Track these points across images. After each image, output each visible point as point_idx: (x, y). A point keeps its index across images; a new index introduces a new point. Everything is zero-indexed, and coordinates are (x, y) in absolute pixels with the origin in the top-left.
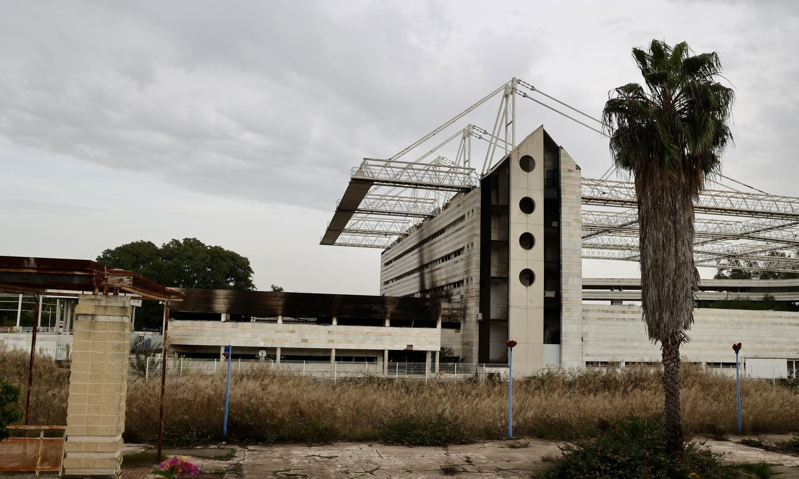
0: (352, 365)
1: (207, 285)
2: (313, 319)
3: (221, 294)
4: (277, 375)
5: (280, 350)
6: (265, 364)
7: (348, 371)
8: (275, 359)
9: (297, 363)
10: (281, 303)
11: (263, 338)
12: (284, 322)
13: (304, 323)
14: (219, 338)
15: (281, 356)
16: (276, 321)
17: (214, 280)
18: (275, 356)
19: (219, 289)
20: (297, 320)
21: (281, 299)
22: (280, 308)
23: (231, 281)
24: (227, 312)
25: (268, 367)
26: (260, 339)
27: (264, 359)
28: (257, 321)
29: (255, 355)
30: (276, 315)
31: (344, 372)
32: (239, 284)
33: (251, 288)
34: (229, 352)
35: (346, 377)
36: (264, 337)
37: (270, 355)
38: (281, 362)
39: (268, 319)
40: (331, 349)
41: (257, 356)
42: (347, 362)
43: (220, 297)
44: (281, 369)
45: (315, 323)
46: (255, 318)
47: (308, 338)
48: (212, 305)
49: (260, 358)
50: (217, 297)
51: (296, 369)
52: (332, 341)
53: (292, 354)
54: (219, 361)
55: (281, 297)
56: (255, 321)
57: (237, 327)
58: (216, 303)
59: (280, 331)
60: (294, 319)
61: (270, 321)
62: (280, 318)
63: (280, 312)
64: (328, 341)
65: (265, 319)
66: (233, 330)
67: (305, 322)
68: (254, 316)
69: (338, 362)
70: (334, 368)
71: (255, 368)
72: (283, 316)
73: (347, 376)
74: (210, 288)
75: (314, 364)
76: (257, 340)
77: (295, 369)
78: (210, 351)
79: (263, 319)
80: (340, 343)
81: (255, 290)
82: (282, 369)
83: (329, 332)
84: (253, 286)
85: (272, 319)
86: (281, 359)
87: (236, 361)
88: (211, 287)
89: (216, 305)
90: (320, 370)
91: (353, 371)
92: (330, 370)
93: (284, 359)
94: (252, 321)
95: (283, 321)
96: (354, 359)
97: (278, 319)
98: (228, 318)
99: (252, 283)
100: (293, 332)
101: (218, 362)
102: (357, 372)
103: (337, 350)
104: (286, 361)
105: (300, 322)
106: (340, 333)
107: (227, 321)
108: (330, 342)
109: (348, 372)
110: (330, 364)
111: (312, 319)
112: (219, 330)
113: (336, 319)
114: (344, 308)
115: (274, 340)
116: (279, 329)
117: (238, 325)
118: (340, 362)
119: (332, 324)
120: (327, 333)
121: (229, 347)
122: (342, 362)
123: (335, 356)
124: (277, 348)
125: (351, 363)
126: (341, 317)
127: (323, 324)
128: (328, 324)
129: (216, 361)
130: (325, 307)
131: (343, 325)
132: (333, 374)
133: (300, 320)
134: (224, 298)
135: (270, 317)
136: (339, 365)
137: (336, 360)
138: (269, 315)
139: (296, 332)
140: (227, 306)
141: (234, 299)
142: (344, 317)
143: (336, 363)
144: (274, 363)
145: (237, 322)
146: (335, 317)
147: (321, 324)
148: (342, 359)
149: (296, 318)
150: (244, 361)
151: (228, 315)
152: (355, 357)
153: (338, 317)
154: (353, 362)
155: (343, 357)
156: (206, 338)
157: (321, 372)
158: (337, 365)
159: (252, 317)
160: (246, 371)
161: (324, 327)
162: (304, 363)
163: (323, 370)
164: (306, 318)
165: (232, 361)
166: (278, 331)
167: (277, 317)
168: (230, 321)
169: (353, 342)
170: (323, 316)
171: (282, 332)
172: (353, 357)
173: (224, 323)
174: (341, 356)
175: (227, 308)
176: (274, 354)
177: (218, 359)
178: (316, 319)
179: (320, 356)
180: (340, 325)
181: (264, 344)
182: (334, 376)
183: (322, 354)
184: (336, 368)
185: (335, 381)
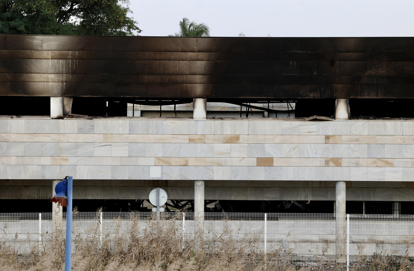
0: (393, 223)
1: (12, 23)
2: (285, 104)
3: (45, 46)
4: (197, 249)
5: (202, 188)
6: (165, 225)
7: (381, 238)
8: (192, 209)
9: (247, 219)
10: (200, 66)
11: (158, 158)
12: (210, 114)
13: (264, 117)
14: (47, 161)
15: (206, 203)
16: (189, 114)
17: (29, 11)
18: (192, 202)
19: (43, 33)
20: (244, 109)
21: (201, 55)
22: (198, 78)
23: (72, 12)
24: (64, 94)
25: (173, 230)
26: (152, 161)
27: (162, 210)
28: (143, 113)
29: (141, 202)
30: (190, 100)
31: (372, 241)
32: (93, 21)
33: (124, 30)
34: (66, 194)
35: (375, 256)
36: (160, 155)
37: (178, 201)
38: (206, 218)
39: (171, 107)
40: (337, 182)
41: (145, 204)
42: (379, 216)
43: (45, 54)
45: (293, 116)
46: (139, 107)
47: (274, 155)
48: (25, 75)
49: (154, 210)
50: (36, 54)
51: (246, 234)
52: (337, 162)
53: (234, 197)
54: (50, 218)
55: (198, 52)
56: (138, 114)
57: (91, 130)
58: (34, 69)
59: (202, 140)
60: (237, 107)
61: (176, 114)
62: (200, 103)
63: (199, 89)
64: (327, 163)
65: (164, 108)
66: (81, 138)
67: (266, 113)
68: (133, 101)
69: (356, 216)
70: (345, 232)
71: (141, 235)
72: (209, 99)
73: (379, 252)
74: (20, 32)
75: (291, 222)
76: (142, 162)
77: (241, 236)
79: (157, 108)
80: (358, 165)
81: (135, 33)
82: (211, 236)
83: (327, 137)
84: (131, 24)
85: (180, 107)
86: (206, 210)
87: (91, 217)
88: (22, 28)
89: (37, 77)
90: (308, 237)
91: (394, 239)
92: (332, 238)
93: (215, 210)
94: (129, 113)
95: (208, 113)
96: (397, 207)
97: (194, 106)
98: (69, 109)
99: (128, 15)
100: (234, 139)
101: (46, 222)
102: (405, 242)
103: (350, 185)
105: (252, 113)
106: (357, 140)
107: (64, 116)
108: (331, 164)
109: (382, 243)
110: (333, 223)
111: (283, 106)
112: (47, 139)
113: (346, 102)
114: (366, 74)
115: (187, 161)
116: (199, 132)
117: (93, 126)
118: (359, 216)
119: (334, 118)
120: (324, 141)
121: (67, 182)
122: (366, 216)
123: (346, 201)
124: (196, 183)
125: (390, 219)
126: (359, 97)
127: (311, 118)
128: (323, 118)
129: (43, 218)
130: (315, 74)
131: (364, 119)
132: (343, 247)
133: (253, 110)
134: (55, 57)
135: (175, 103)
136: (357, 223)
137: (348, 211)
138: (173, 99)
139: (241, 140)
140: (64, 77)
141: (80, 58)
142: (368, 98)
143: (348, 219)
144: (188, 221)
145: (92, 119)
146: (342, 98)
147: (307, 119)
148: (366, 207)
149: (242, 105)
150: (111, 218)
151: (66, 100)
152: (399, 202)
153: (352, 97)
154: (396, 215)
155: (368, 203)
156: (13, 160)
157: (312, 242)
158: (350, 225)
159: (129, 105)
160: (119, 242)
161: (315, 126)
162: (266, 218)
163: (315, 238)
164: (269, 103)
165: (75, 218)
166: (196, 137)
167: (192, 103)
168: (72, 117)
169: (395, 164)
170: (312, 96)
171: (206, 141)
172: (394, 202)
173: (57, 120)
174: (361, 199)
175: (62, 82)
176: (188, 198)
177: (46, 214)
178: (293, 105)
179: (307, 201)
180: (368, 119)
181: (162, 173)
182: (345, 252)
183: (313, 195)
184: (348, 232)
185: (348, 264)
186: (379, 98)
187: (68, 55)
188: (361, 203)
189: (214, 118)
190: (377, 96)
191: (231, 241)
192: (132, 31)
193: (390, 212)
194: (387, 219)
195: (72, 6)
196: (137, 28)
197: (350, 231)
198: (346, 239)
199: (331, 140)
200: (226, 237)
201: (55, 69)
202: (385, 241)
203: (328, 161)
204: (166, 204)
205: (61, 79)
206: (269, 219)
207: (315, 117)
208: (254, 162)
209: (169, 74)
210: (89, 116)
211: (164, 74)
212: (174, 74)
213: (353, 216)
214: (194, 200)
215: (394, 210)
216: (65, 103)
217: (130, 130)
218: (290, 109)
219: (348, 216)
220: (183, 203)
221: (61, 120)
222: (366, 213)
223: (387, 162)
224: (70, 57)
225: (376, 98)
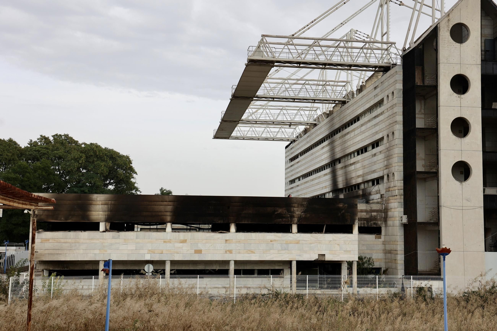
0: (255, 279)
1: (82, 189)
2: (207, 226)
3: (98, 199)
4: (166, 292)
5: (169, 264)
6: (152, 281)
7: (249, 286)
8: (164, 273)
9: (190, 278)
10: (169, 208)
11: (149, 250)
12: (174, 230)
13: (197, 231)
14: (97, 252)
15: (171, 270)
16: (164, 230)
17: (90, 183)
18: (164, 270)
19: (96, 193)
20: (189, 227)
21: (170, 203)
22: (168, 214)
23: (110, 184)
24: (107, 220)
25: (156, 283)
26: (146, 251)
27: (151, 274)
28: (141, 229)
29: (140, 270)
30: (164, 223)
31: (245, 287)
32: (119, 187)
33: (134, 192)
34: (109, 268)
35: (247, 294)
36: (150, 249)
37: (157, 270)
38: (171, 278)
39: (155, 227)
40: (230, 261)
41: (142, 271)
42: (248, 276)
43: (98, 203)
44: (171, 286)
45: (210, 231)
46: (140, 227)
47: (202, 249)
48: (89, 212)
49: (147, 274)
50: (94, 203)
51: (189, 285)
52: (230, 252)
53: (184, 268)
54: (98, 278)
55: (169, 202)
56: (139, 230)
57: (118, 237)
58: (93, 209)
59: (170, 241)
60: (185, 227)
61: (157, 230)
62: (169, 225)
63: (169, 218)
64: (226, 252)
65: (152, 227)
66: (114, 241)
67: (198, 230)
68: (138, 224)
69: (238, 276)
70: (234, 283)
71: (140, 286)
72: (173, 223)
73: (248, 292)
74: (86, 193)
75: (209, 279)
76: (142, 252)
77: (187, 286)
78: (87, 267)
79: (148, 227)
80: (239, 253)
81: (138, 193)
82: (173, 286)
83: (226, 241)
84: (137, 189)
85: (159, 227)
86: (171, 274)
87: (118, 278)
88: (87, 191)
89: (94, 213)
90: (217, 286)
91: (255, 286)
92: (228, 286)
93: (174, 274)
94: (136, 229)
95: (173, 229)
96: (256, 272)
97: (166, 226)
98: (108, 228)
99: (136, 185)
100: (184, 241)
101: (96, 280)
102: (260, 287)
103: (236, 262)
104: (177, 276)
105: (193, 229)
106: (239, 242)
107: (106, 230)
108: (228, 252)
109: (250, 288)
110: (228, 279)
111: (206, 226)
112: (97, 242)
113: (235, 224)
114: (243, 212)
115: (162, 251)
116: (168, 238)
117: (119, 235)
118: (240, 276)
119: (229, 232)
120: (225, 242)
121: (109, 262)
122: (243, 276)
123: (234, 269)
124: (166, 261)
125: (253, 277)
126: (240, 223)
127: (219, 232)
128: (225, 232)
129: (94, 278)
130: (221, 212)
131: (242, 232)
132: (232, 290)
133: (193, 228)
134: (103, 204)
135: (157, 225)
136: (239, 279)
137: (235, 274)
138: (156, 223)
139: (187, 242)
140: (107, 213)
141: (114, 205)
142: (244, 223)
143: (235, 277)
144: (162, 279)
145: (119, 232)
146: (233, 223)
147: (217, 232)
148: (243, 272)
149: (187, 226)
150: (127, 278)
151: (107, 223)
152: (257, 269)
153: (237, 223)
154: (256, 275)
155: (244, 270)
156: (81, 251)
157: (218, 288)
158: (236, 280)
159: (136, 226)
160: (130, 289)
161: (221, 235)
162: (198, 277)
163: (220, 286)
164: (199, 225)
165: (112, 278)
166: (167, 240)
167: (165, 225)
168: (110, 231)
169: (255, 252)
170: (219, 222)
171: (172, 242)
172: (255, 269)
173: (103, 233)
174: (241, 268)
175: (106, 215)
176: (162, 268)
177: (96, 276)
178: (211, 226)
179: (216, 269)
180: (239, 232)
181: (151, 257)
182: (234, 292)
183: (219, 267)
184: (235, 284)
185: (235, 298)
186: (249, 223)
187: (109, 203)
188: (240, 270)
189: (175, 232)
190: (248, 222)
191: (182, 288)
192: (137, 192)
193: (253, 274)
194: (252, 277)
195: (110, 181)
196: (140, 191)
197: (236, 283)
198: (234, 286)
199: (228, 242)
200: (180, 286)
201: (103, 209)
202: (251, 287)
203: (226, 251)
204: (152, 271)
205: (105, 214)
206: (200, 278)
207: (221, 231)
208: (193, 251)
209: (155, 212)
210: (118, 231)
211: (153, 212)
212: (157, 212)
213: (237, 276)
214: (165, 270)
215: (255, 273)
216: (107, 225)
217: (136, 237)
218: (209, 228)
219: (235, 276)
220: (160, 271)
221: (104, 233)
222: (243, 275)
223: (252, 252)
224: (110, 204)
225: (247, 223)
